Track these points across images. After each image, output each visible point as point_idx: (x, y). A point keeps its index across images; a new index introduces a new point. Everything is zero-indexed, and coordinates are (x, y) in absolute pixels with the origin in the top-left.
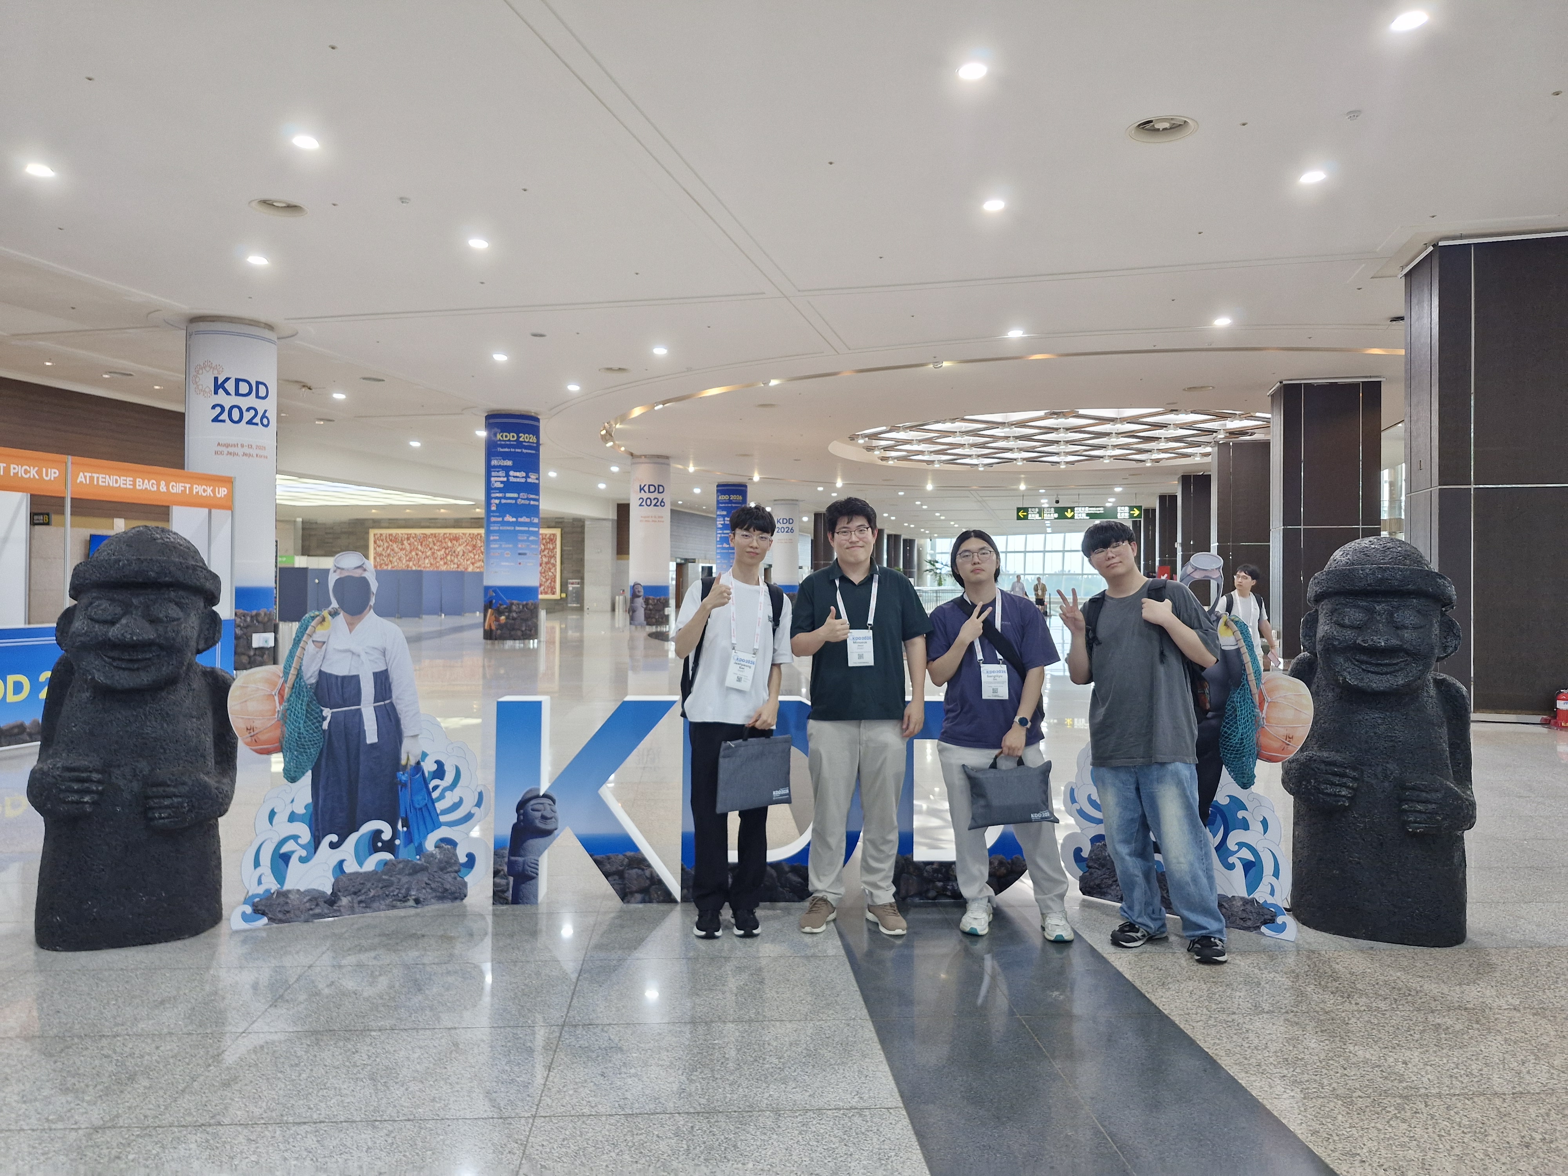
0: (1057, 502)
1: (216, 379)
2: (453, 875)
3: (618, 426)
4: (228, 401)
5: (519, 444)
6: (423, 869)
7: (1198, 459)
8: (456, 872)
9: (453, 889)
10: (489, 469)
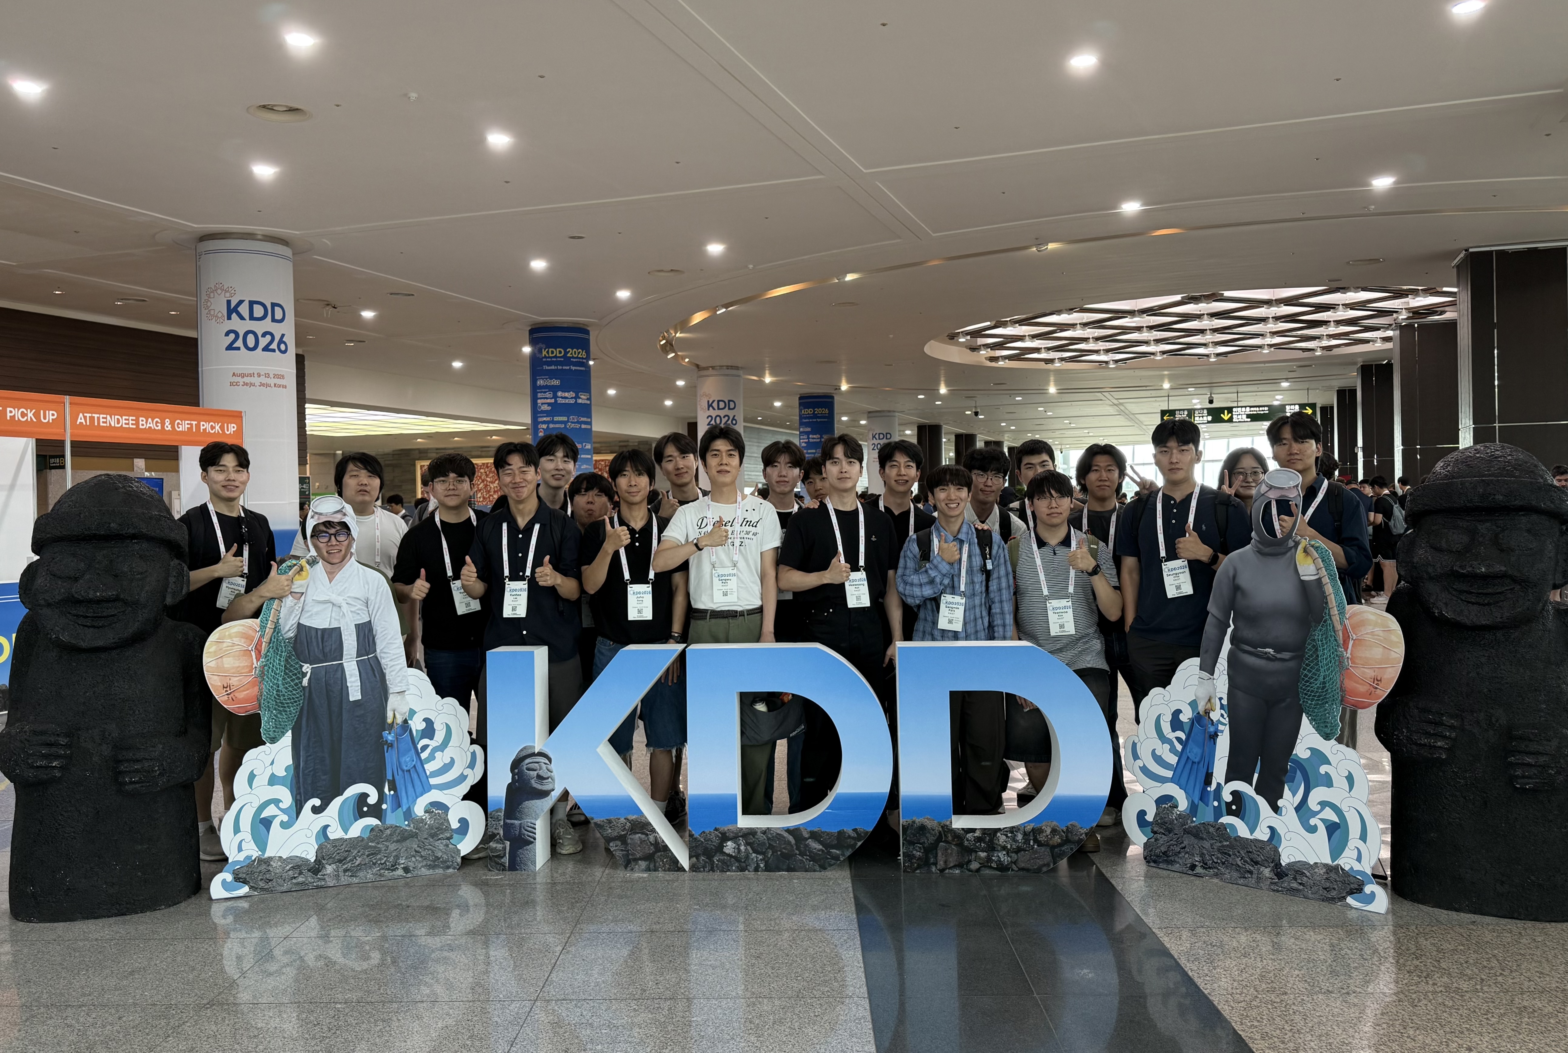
0: (1211, 402)
1: (229, 302)
2: (444, 842)
3: (678, 335)
4: (241, 326)
5: (567, 361)
6: (413, 835)
7: (1379, 346)
8: (449, 839)
9: (445, 857)
10: (535, 390)
